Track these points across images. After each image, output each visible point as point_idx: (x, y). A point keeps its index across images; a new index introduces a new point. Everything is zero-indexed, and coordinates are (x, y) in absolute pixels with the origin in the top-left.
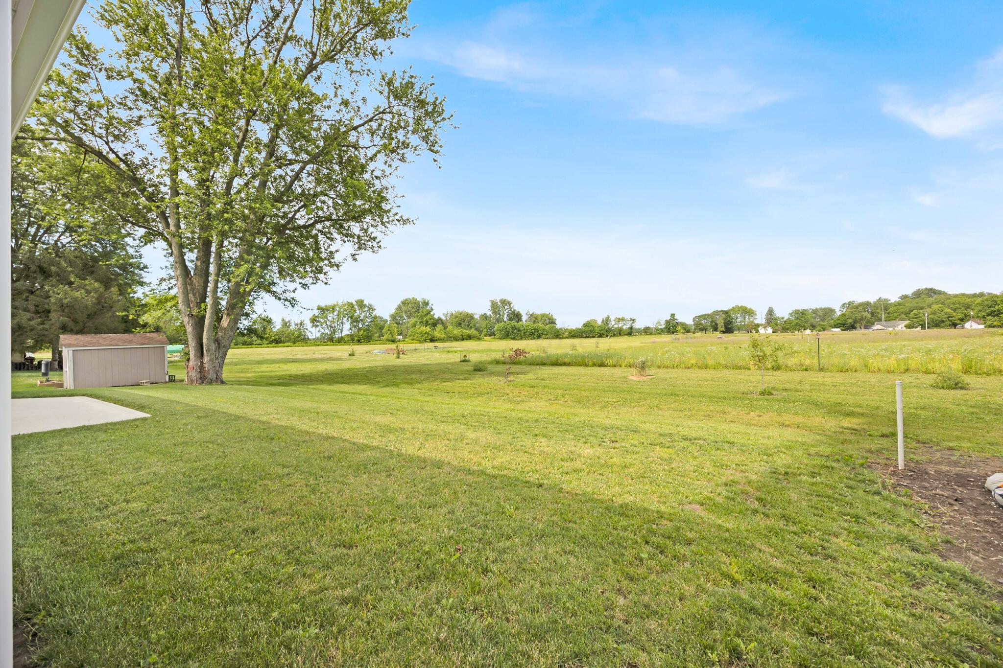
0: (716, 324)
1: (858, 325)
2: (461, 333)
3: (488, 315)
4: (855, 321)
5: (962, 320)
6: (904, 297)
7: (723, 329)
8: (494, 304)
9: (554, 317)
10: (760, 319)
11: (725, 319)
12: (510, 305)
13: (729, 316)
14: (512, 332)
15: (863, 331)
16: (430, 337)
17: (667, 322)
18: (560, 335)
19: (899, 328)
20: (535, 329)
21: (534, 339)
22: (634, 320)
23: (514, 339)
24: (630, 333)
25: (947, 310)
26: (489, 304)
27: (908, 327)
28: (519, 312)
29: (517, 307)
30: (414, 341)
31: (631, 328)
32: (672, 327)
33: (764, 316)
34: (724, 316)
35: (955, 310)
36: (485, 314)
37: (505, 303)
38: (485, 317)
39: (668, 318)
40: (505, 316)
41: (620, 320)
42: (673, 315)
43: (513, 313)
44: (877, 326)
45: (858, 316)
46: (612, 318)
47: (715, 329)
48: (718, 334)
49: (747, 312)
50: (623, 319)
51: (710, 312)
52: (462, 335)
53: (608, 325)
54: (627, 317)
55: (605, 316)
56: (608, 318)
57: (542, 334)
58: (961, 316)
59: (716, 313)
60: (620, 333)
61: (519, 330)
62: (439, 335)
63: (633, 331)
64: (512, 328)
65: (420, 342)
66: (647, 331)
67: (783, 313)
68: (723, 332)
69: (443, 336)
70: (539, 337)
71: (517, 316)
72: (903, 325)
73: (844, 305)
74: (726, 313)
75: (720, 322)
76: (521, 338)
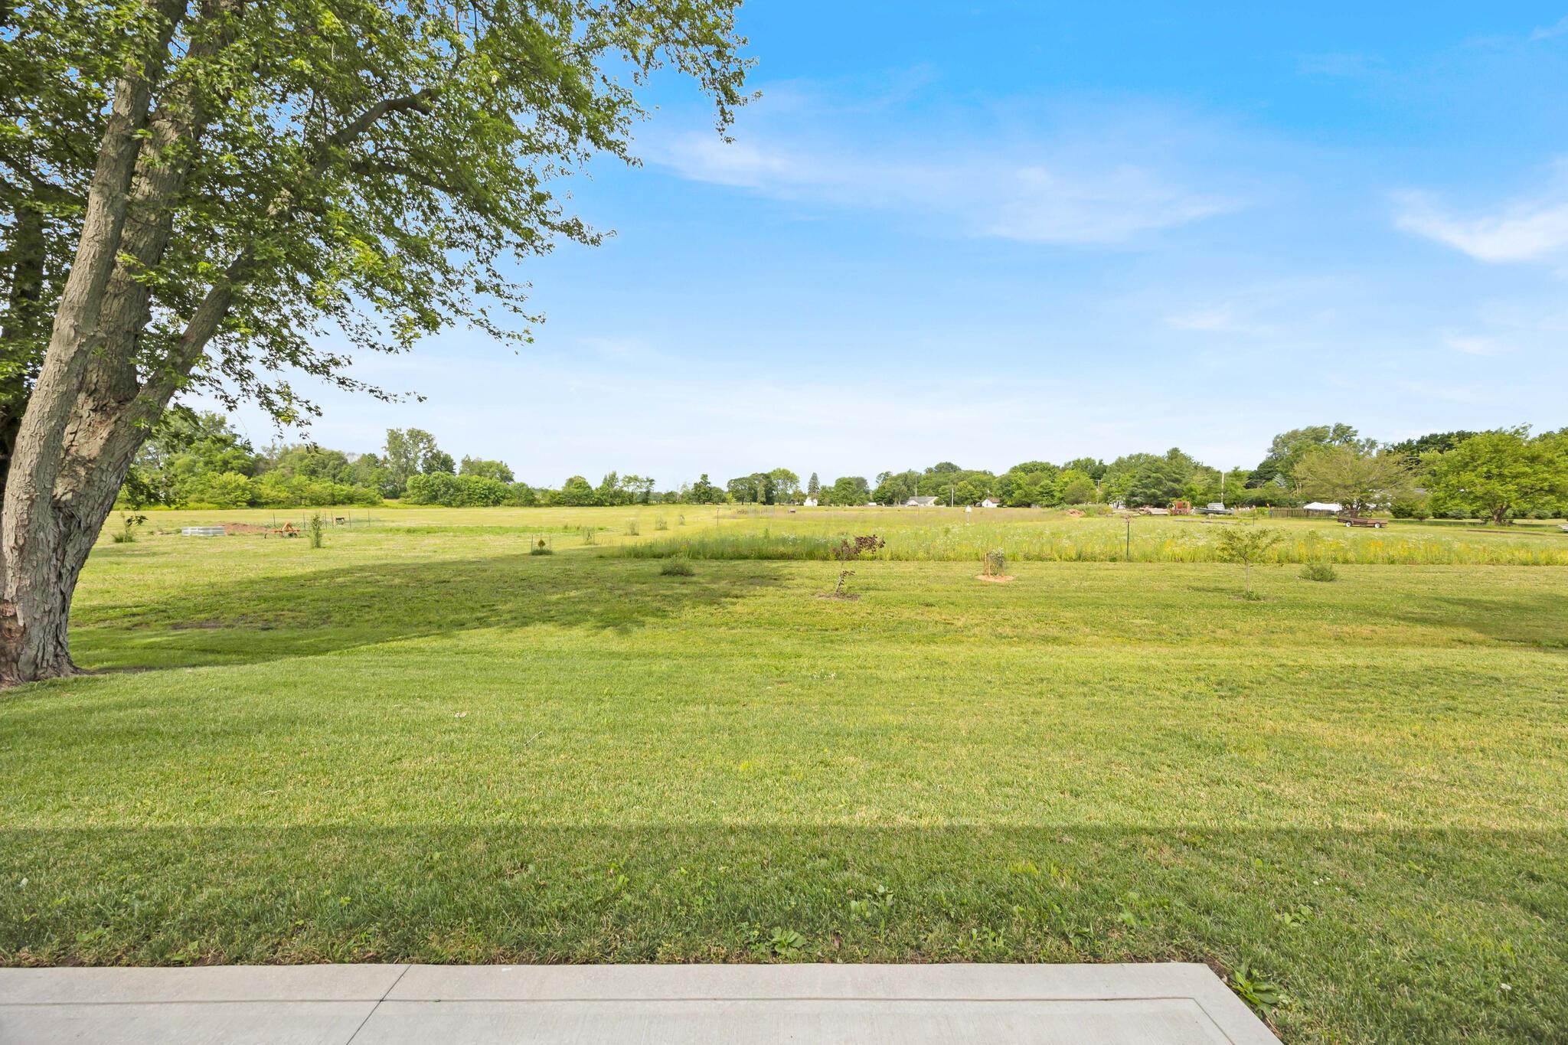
0: (756, 492)
1: (896, 499)
2: (329, 491)
3: (381, 457)
4: (894, 495)
5: (980, 498)
6: (929, 471)
7: (764, 499)
8: (394, 437)
9: (511, 469)
10: (804, 488)
11: (766, 486)
12: (429, 441)
13: (771, 482)
14: (446, 493)
15: (900, 507)
16: (249, 497)
17: (697, 486)
18: (534, 500)
19: (929, 504)
20: (489, 489)
21: (487, 506)
22: (651, 481)
23: (449, 505)
24: (646, 500)
25: (970, 487)
26: (385, 436)
27: (937, 503)
28: (447, 456)
29: (443, 447)
30: (203, 505)
31: (648, 493)
32: (704, 495)
33: (807, 485)
34: (765, 482)
35: (975, 487)
36: (373, 456)
37: (417, 436)
38: (371, 460)
39: (699, 480)
40: (420, 462)
41: (630, 480)
42: (705, 477)
43: (436, 456)
44: (912, 502)
45: (896, 489)
46: (620, 476)
47: (755, 500)
48: (756, 506)
49: (790, 478)
50: (636, 479)
51: (747, 475)
52: (333, 495)
53: (612, 486)
54: (642, 476)
55: (608, 473)
56: (614, 475)
57: (504, 497)
58: (980, 494)
59: (755, 476)
60: (627, 500)
61: (459, 490)
62: (274, 493)
63: (650, 497)
64: (446, 485)
65: (222, 506)
66: (670, 498)
67: (828, 481)
68: (764, 503)
69: (283, 495)
70: (497, 503)
71: (446, 464)
72: (932, 501)
73: (880, 476)
74: (767, 477)
75: (761, 490)
76: (462, 504)
